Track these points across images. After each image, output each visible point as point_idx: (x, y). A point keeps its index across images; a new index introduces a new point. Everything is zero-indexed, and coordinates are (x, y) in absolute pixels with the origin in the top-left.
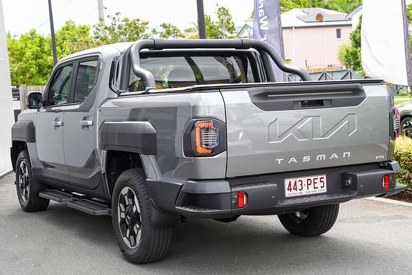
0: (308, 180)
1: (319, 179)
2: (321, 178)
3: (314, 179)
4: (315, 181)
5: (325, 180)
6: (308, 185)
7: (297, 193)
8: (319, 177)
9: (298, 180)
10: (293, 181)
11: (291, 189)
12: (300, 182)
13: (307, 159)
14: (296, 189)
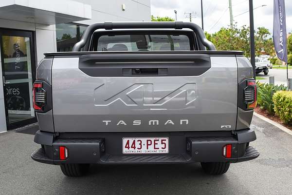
0: (148, 141)
1: (160, 141)
2: (162, 140)
3: (155, 141)
4: (156, 142)
5: (167, 142)
6: (148, 145)
7: (136, 151)
8: (160, 139)
9: (137, 139)
10: (131, 140)
11: (129, 148)
12: (140, 142)
13: (138, 123)
14: (135, 148)
